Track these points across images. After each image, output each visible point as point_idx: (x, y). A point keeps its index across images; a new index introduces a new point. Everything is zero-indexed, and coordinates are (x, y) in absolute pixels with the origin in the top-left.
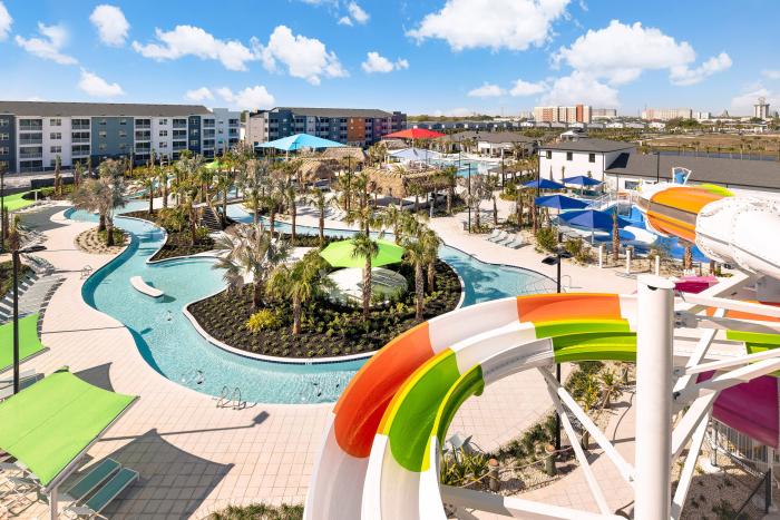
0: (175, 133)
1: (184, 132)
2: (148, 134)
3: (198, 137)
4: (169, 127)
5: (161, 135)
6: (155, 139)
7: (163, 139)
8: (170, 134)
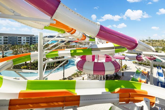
0: (27, 40)
1: (29, 40)
2: (21, 40)
3: (32, 41)
4: (26, 39)
5: (24, 40)
6: (22, 41)
7: (24, 41)
8: (26, 40)
